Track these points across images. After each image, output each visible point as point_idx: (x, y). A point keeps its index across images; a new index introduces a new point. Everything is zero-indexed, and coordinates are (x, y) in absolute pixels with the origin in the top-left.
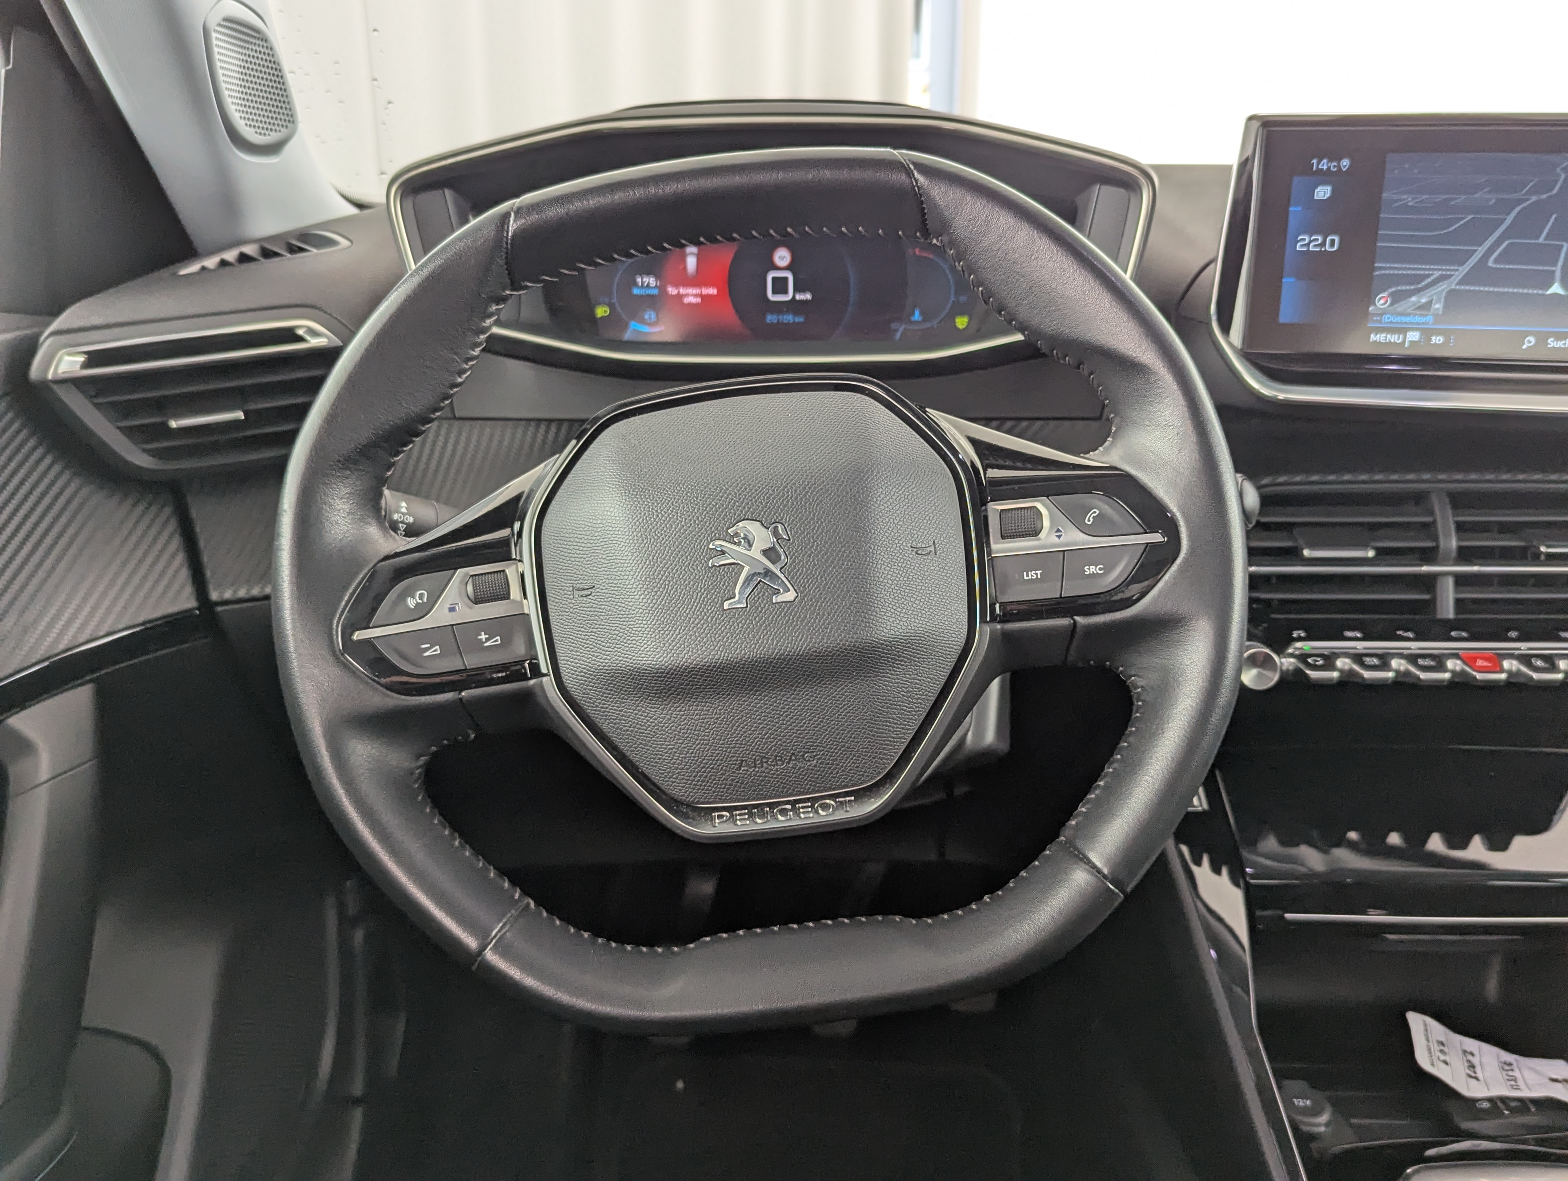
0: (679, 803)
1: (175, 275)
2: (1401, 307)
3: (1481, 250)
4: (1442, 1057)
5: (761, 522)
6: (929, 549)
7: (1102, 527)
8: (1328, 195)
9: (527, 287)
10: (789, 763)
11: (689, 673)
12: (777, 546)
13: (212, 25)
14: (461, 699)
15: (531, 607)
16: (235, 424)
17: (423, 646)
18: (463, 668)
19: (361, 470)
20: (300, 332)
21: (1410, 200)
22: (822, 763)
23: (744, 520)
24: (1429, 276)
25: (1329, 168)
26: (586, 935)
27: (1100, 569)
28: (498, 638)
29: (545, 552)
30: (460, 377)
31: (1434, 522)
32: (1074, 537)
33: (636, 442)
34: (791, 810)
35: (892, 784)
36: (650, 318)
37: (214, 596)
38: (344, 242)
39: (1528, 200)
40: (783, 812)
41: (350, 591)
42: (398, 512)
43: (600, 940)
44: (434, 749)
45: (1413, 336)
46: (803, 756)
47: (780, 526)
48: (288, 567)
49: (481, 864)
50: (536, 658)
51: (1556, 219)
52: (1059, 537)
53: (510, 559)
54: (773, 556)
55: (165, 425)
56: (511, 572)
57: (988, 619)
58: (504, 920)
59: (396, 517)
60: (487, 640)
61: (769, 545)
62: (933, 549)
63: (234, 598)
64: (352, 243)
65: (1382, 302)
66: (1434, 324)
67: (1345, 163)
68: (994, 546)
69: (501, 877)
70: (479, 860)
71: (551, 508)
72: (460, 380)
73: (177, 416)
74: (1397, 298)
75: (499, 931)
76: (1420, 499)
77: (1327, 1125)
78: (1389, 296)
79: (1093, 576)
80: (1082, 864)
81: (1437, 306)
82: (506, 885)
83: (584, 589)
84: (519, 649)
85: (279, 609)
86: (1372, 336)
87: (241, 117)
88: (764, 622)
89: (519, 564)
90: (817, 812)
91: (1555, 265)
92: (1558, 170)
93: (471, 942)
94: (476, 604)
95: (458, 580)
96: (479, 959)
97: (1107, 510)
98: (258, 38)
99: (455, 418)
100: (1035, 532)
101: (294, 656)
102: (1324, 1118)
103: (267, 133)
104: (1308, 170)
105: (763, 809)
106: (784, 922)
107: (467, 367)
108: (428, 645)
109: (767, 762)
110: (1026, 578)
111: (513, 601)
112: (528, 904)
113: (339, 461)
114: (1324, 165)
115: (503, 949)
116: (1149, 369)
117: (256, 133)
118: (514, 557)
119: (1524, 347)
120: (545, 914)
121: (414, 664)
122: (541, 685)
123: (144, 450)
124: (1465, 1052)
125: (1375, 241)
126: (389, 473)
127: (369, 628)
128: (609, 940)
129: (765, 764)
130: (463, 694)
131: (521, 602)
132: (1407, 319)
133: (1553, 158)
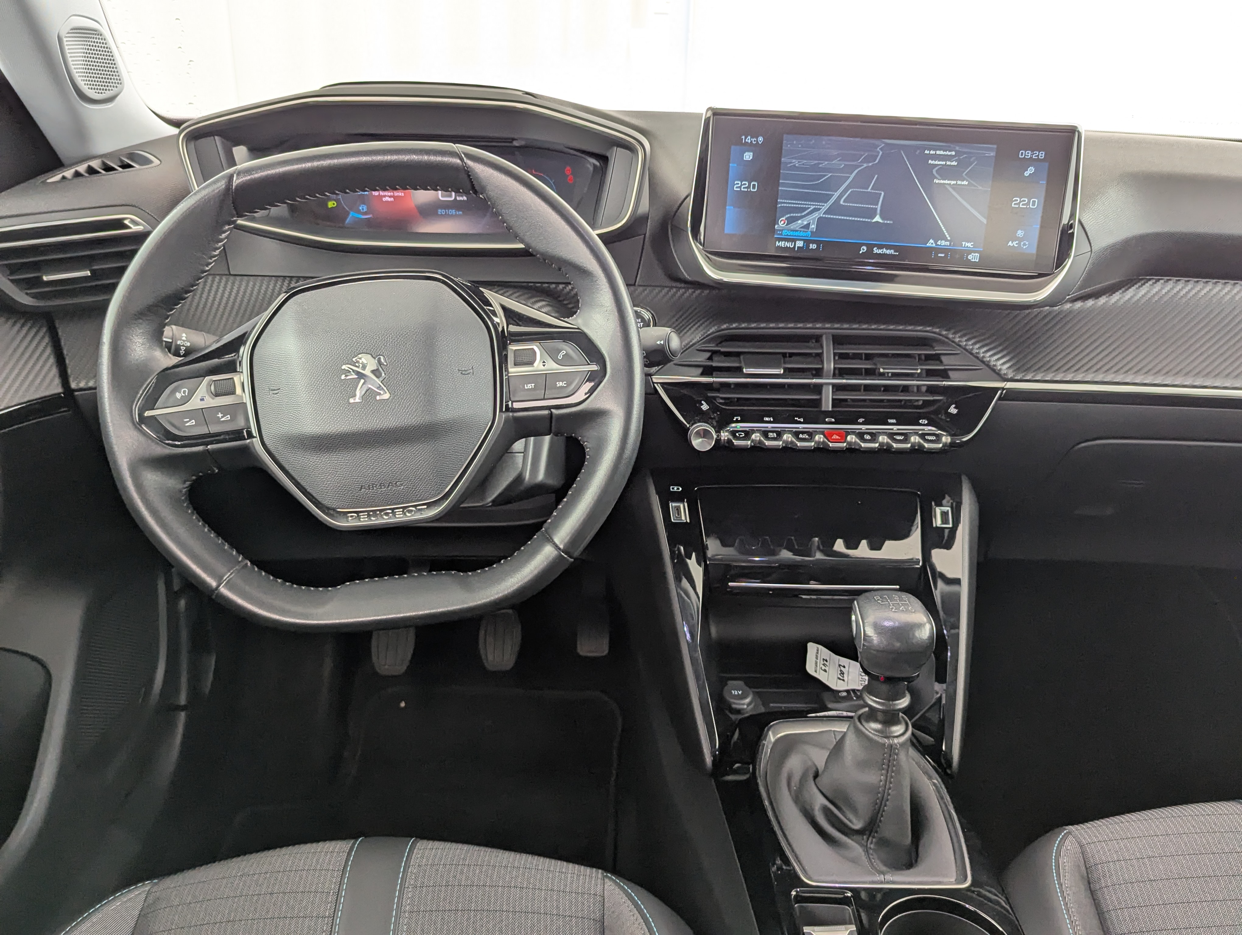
0: (328, 509)
1: (44, 182)
2: (793, 226)
3: (837, 195)
4: (823, 668)
5: (371, 355)
6: (469, 371)
7: (567, 360)
8: (751, 158)
9: (246, 215)
10: (388, 487)
11: (330, 437)
12: (380, 369)
13: (63, 34)
14: (208, 450)
15: (247, 399)
16: (85, 278)
17: (185, 420)
18: (208, 432)
19: (150, 320)
20: (126, 222)
21: (796, 163)
22: (407, 487)
23: (362, 353)
24: (809, 208)
25: (751, 142)
26: (279, 581)
27: (565, 384)
28: (229, 416)
29: (255, 368)
30: (207, 266)
31: (822, 353)
32: (552, 366)
33: (306, 308)
34: (391, 513)
35: (447, 499)
36: (363, 209)
37: (73, 385)
38: (156, 162)
39: (863, 166)
40: (387, 514)
41: (143, 388)
42: (181, 340)
43: (287, 584)
44: (194, 478)
45: (800, 244)
46: (396, 483)
47: (382, 357)
48: (107, 374)
49: (220, 542)
50: (250, 428)
51: (877, 178)
52: (544, 365)
53: (236, 371)
54: (377, 374)
55: (39, 278)
56: (237, 379)
57: (504, 410)
58: (231, 571)
59: (179, 342)
60: (222, 417)
61: (375, 368)
62: (471, 371)
63: (86, 387)
64: (160, 161)
65: (782, 222)
66: (811, 237)
67: (761, 139)
68: (510, 370)
69: (232, 549)
70: (219, 539)
71: (259, 343)
72: (207, 268)
73: (47, 274)
74: (791, 221)
75: (228, 577)
76: (818, 339)
77: (749, 704)
78: (786, 219)
79: (561, 387)
80: (551, 543)
81: (813, 226)
82: (234, 553)
83: (275, 390)
84: (240, 423)
85: (101, 398)
86: (777, 242)
87: (85, 84)
88: (372, 410)
89: (241, 374)
90: (405, 514)
91: (877, 205)
92: (878, 149)
93: (214, 584)
94: (216, 396)
95: (205, 385)
96: (216, 592)
97: (571, 352)
98: (96, 34)
99: (230, 275)
100: (531, 363)
101: (110, 424)
102: (747, 700)
103: (103, 92)
104: (739, 143)
105: (376, 513)
106: (391, 575)
107: (211, 261)
108: (188, 420)
109: (376, 487)
110: (526, 388)
111: (238, 395)
112: (247, 564)
113: (135, 315)
114: (749, 140)
115: (230, 586)
116: (592, 274)
117: (96, 92)
118: (238, 370)
119: (861, 252)
120: (256, 569)
121: (179, 429)
122: (252, 442)
123: (27, 294)
124: (840, 665)
125: (778, 186)
126: (167, 321)
127: (154, 409)
128: (293, 583)
129: (375, 488)
130: (209, 447)
131: (242, 396)
132: (797, 234)
133: (877, 142)
